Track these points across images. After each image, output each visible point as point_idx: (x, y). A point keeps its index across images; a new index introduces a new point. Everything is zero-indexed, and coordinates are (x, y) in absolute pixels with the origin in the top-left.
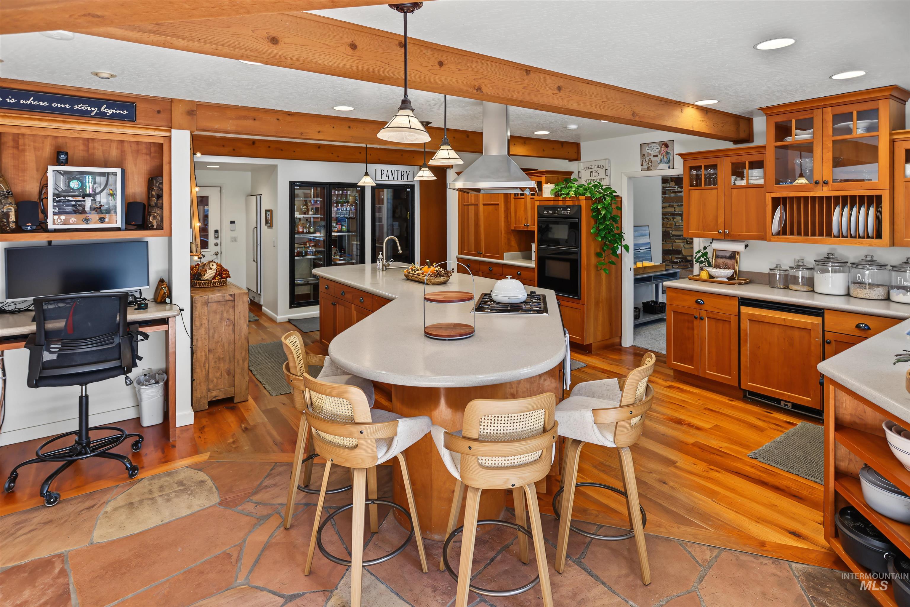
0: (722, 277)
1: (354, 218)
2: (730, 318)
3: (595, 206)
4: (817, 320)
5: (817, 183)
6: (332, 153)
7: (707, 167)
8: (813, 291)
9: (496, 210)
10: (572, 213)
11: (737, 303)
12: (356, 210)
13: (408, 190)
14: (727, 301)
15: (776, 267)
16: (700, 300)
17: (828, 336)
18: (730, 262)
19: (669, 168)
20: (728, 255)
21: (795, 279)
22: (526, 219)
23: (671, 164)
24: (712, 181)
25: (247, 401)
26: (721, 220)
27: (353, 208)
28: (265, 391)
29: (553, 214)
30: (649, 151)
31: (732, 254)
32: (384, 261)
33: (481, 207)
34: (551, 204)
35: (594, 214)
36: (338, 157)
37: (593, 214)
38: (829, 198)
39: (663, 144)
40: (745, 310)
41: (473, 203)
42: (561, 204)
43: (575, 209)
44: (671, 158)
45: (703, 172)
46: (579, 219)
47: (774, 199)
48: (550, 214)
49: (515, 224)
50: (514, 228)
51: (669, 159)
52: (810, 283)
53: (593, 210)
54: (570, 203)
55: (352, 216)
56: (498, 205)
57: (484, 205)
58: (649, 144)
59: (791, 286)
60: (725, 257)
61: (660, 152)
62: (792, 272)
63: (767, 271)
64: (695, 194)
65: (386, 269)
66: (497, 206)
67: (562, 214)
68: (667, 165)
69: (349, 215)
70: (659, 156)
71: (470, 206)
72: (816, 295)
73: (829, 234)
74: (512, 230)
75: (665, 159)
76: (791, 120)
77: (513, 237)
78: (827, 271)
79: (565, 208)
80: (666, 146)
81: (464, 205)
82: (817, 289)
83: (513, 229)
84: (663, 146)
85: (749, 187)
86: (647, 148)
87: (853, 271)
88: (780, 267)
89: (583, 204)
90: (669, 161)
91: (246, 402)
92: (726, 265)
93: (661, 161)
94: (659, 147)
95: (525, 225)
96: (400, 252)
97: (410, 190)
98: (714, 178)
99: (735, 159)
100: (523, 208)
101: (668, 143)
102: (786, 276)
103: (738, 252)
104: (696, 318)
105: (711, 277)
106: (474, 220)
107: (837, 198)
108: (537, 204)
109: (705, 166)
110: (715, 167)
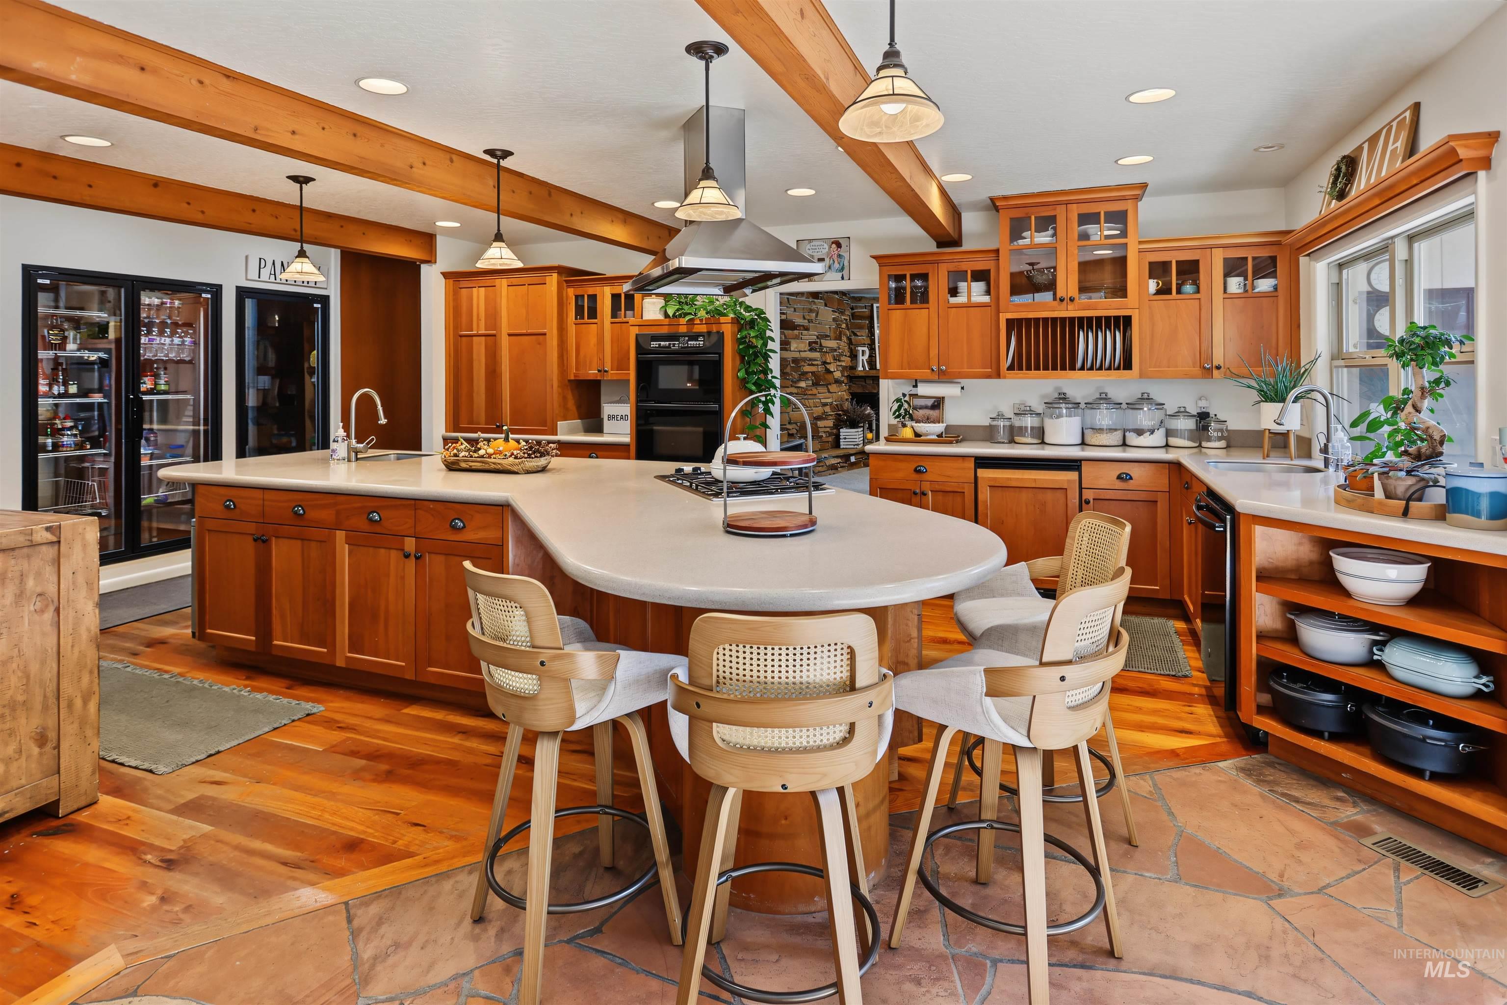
0: (933, 434)
1: (190, 362)
2: (964, 488)
3: (744, 333)
4: (1073, 476)
5: (1062, 300)
6: (189, 204)
7: (914, 277)
8: (1043, 442)
9: (539, 344)
10: (708, 344)
11: (972, 465)
12: (196, 343)
13: (315, 305)
14: (959, 464)
15: (998, 415)
16: (921, 466)
17: (1088, 495)
18: (934, 413)
19: (843, 278)
20: (930, 402)
21: (1021, 431)
22: (602, 360)
23: (845, 272)
24: (921, 297)
25: (95, 803)
26: (934, 352)
27: (188, 340)
28: (123, 770)
29: (669, 347)
30: (810, 252)
31: (935, 401)
32: (354, 441)
33: (505, 342)
34: (664, 330)
35: (741, 347)
36: (203, 212)
37: (739, 346)
38: (1072, 319)
39: (833, 243)
40: (983, 473)
41: (482, 332)
42: (683, 329)
43: (714, 339)
44: (846, 264)
45: (907, 283)
46: (721, 355)
47: (1009, 322)
48: (664, 347)
49: (577, 369)
50: (575, 376)
51: (842, 265)
52: (1040, 435)
53: (740, 341)
54: (703, 329)
55: (185, 356)
56: (545, 334)
57: (509, 335)
58: (810, 241)
59: (1017, 439)
60: (926, 407)
61: (828, 254)
62: (1017, 422)
63: (986, 422)
64: (897, 315)
65: (357, 459)
66: (541, 337)
67: (688, 347)
68: (840, 275)
69: (178, 354)
70: (827, 260)
71: (474, 338)
72: (1047, 447)
73: (1073, 368)
74: (569, 381)
75: (836, 265)
76: (1030, 217)
77: (570, 392)
78: (1060, 416)
79: (695, 337)
80: (839, 245)
81: (461, 336)
82: (1046, 440)
83: (572, 378)
84: (834, 246)
85: (969, 306)
86: (808, 247)
87: (1088, 412)
88: (1003, 415)
89: (728, 330)
90: (842, 269)
91: (95, 806)
92: (928, 419)
93: (830, 267)
94: (826, 246)
95: (599, 371)
96: (383, 421)
97: (319, 306)
98: (922, 293)
99: (952, 267)
100: (593, 340)
101: (841, 241)
102: (1012, 427)
103: (943, 398)
104: (915, 493)
105: (917, 435)
106: (486, 364)
107: (1081, 319)
108: (634, 331)
109: (911, 275)
110: (924, 277)
